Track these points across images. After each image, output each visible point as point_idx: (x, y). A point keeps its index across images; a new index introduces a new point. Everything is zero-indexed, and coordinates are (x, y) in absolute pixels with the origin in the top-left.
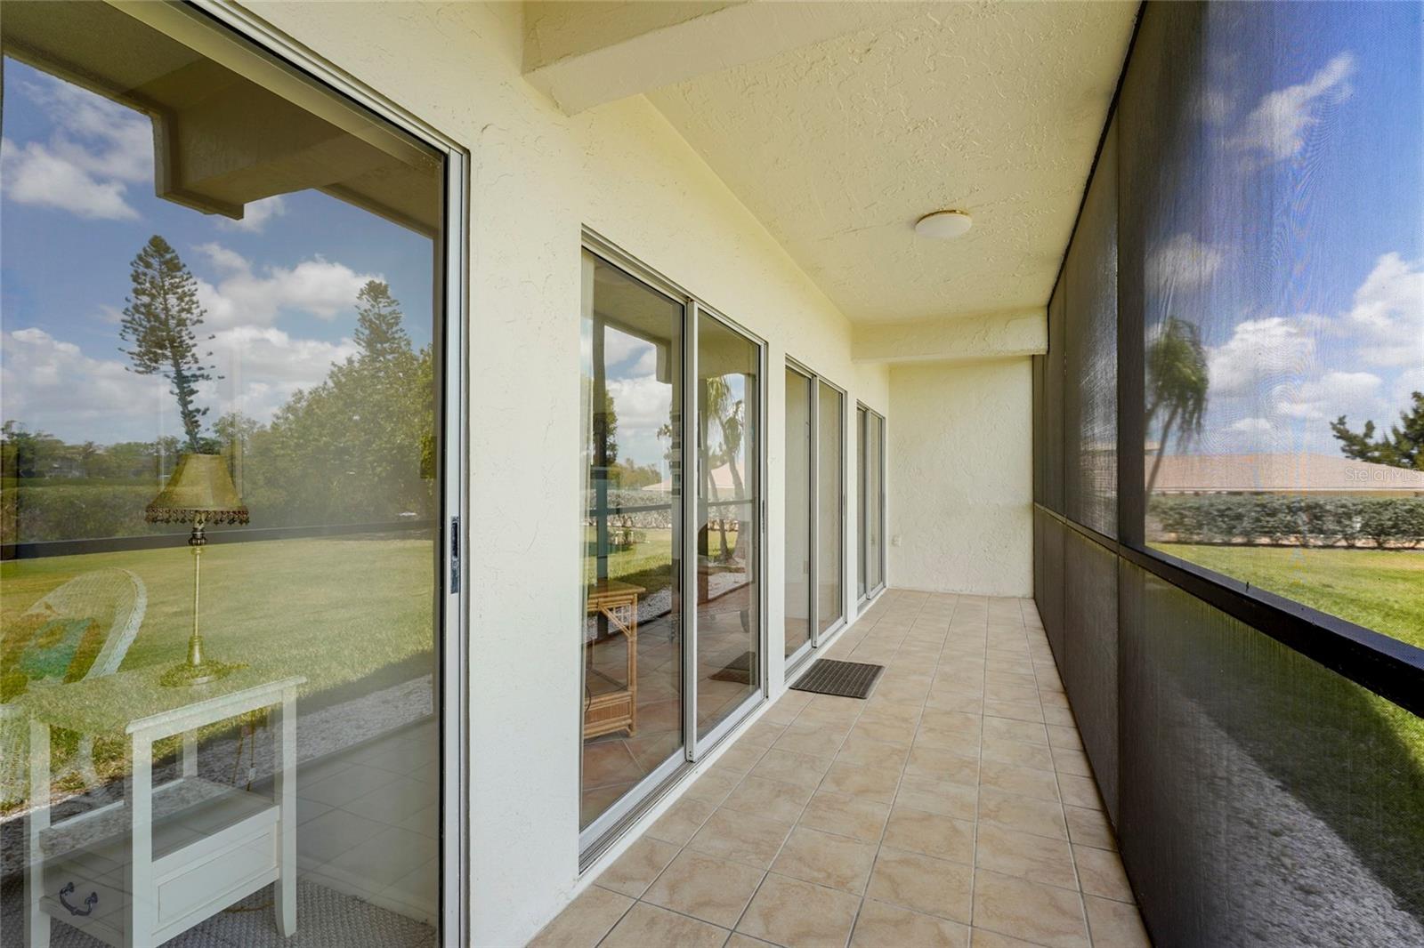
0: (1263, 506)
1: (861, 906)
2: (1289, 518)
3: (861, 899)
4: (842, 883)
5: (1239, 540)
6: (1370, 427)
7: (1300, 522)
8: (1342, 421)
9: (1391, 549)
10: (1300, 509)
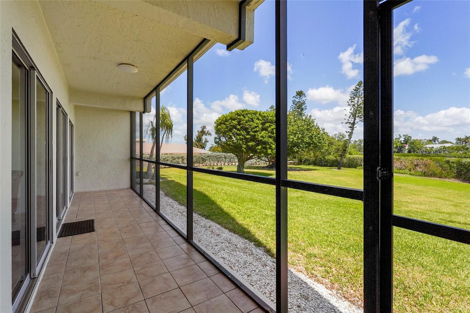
0: (173, 157)
1: (139, 284)
2: (178, 160)
3: (138, 283)
4: (129, 282)
10: (180, 158)
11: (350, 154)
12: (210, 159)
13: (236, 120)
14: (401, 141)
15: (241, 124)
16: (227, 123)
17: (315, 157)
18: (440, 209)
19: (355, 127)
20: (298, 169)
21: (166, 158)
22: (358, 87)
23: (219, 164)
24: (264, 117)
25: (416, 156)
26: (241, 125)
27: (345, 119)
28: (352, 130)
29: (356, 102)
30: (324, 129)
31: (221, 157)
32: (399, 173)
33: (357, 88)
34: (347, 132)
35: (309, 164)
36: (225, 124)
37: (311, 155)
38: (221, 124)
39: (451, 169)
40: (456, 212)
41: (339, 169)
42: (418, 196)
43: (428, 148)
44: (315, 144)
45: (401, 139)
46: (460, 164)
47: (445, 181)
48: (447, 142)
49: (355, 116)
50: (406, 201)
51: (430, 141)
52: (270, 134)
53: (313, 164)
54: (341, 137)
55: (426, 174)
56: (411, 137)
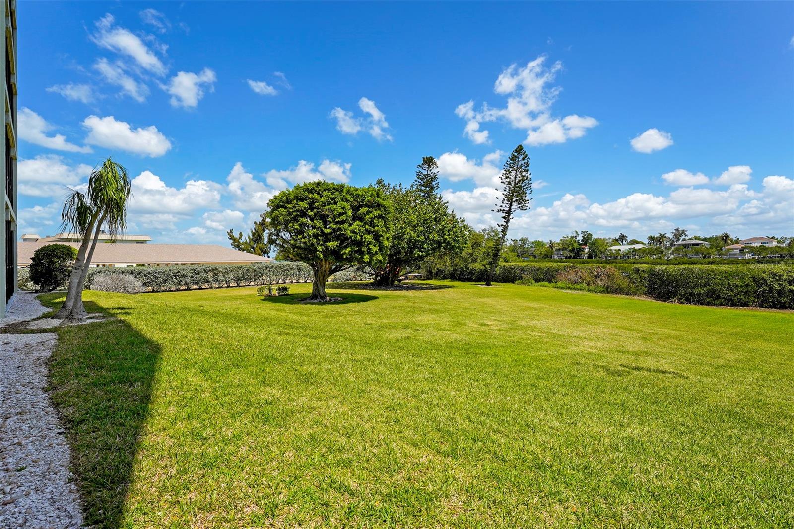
0: (194, 270)
2: (205, 275)
5: (184, 288)
6: (241, 234)
7: (209, 277)
8: (231, 231)
9: (242, 286)
10: (210, 271)
11: (506, 261)
12: (269, 271)
13: (306, 200)
14: (579, 240)
15: (316, 208)
16: (290, 206)
17: (452, 266)
18: (623, 347)
19: (510, 217)
20: (425, 286)
21: (179, 272)
22: (516, 154)
23: (287, 282)
24: (358, 196)
25: (598, 262)
26: (315, 211)
27: (496, 205)
28: (507, 222)
29: (513, 178)
30: (463, 221)
31: (291, 269)
32: (574, 288)
33: (514, 155)
34: (499, 226)
35: (444, 278)
36: (286, 208)
37: (445, 264)
38: (278, 207)
39: (641, 281)
40: (645, 350)
41: (488, 285)
42: (596, 326)
43: (614, 251)
44: (449, 243)
45: (578, 238)
46: (652, 274)
47: (633, 299)
48: (637, 242)
49: (512, 200)
50: (577, 335)
51: (617, 240)
52: (367, 227)
53: (450, 278)
54: (493, 234)
55: (609, 290)
56: (591, 235)
